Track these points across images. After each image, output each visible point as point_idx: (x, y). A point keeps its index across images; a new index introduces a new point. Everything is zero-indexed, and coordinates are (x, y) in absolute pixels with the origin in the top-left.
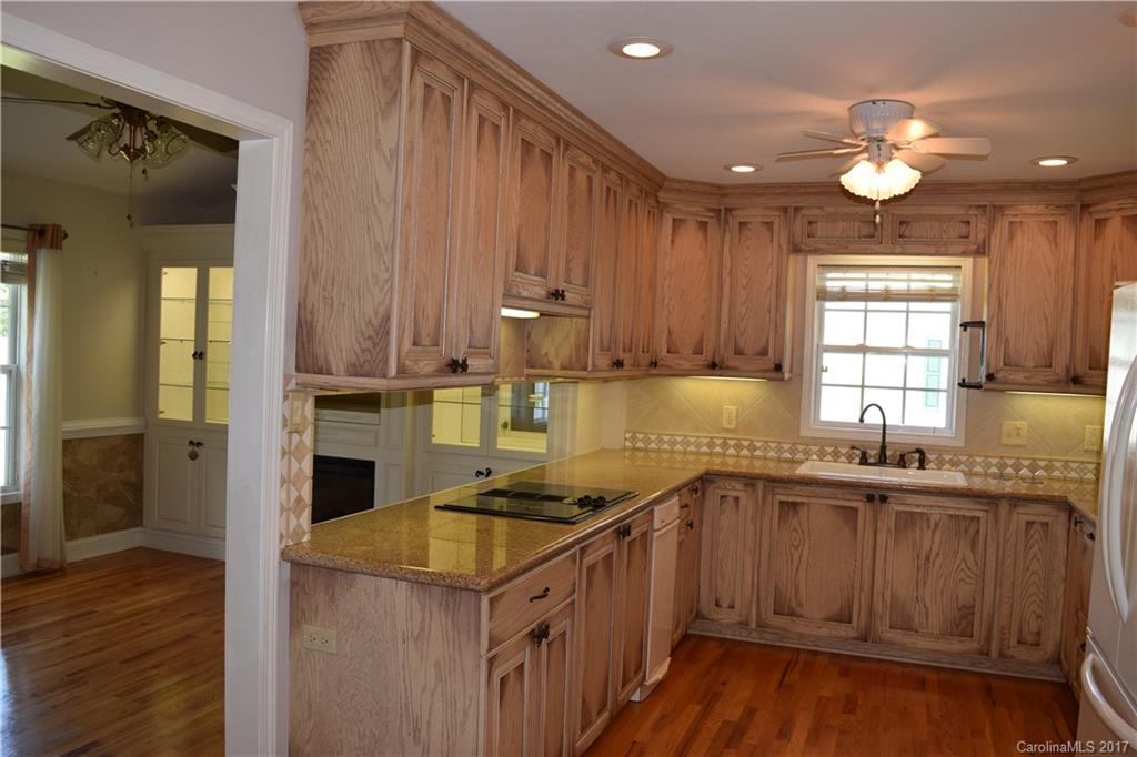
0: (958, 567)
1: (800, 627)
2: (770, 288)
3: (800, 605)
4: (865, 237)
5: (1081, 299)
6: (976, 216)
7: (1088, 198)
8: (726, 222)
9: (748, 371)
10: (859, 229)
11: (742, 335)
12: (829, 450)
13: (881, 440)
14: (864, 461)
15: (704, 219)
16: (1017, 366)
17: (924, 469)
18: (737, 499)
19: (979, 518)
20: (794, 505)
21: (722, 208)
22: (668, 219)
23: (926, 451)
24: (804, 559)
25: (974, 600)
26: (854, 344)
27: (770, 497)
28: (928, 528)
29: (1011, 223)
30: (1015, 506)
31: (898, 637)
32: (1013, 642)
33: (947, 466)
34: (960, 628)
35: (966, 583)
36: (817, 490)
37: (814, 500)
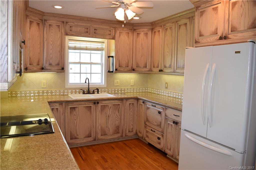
0: (116, 117)
1: (78, 141)
2: (59, 45)
3: (77, 135)
4: (85, 32)
5: (134, 51)
6: (112, 29)
7: (135, 28)
8: (45, 24)
9: (53, 70)
10: (84, 30)
11: (51, 59)
12: (74, 91)
13: (88, 87)
14: (84, 93)
15: (39, 22)
16: (121, 67)
17: (99, 93)
18: (57, 109)
19: (119, 104)
20: (74, 108)
21: (43, 19)
22: (28, 20)
23: (99, 89)
24: (78, 123)
25: (119, 124)
26: (78, 62)
27: (67, 107)
28: (109, 108)
29: (120, 32)
30: (127, 100)
31: (103, 137)
32: (128, 132)
33: (103, 92)
34: (117, 132)
35: (117, 121)
36: (80, 103)
37: (79, 106)
